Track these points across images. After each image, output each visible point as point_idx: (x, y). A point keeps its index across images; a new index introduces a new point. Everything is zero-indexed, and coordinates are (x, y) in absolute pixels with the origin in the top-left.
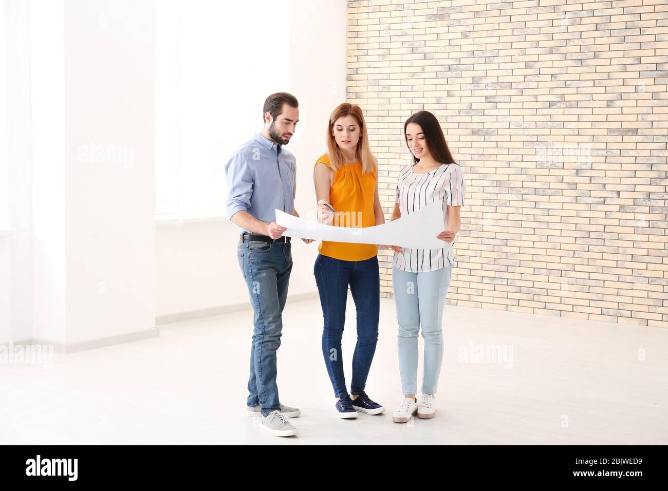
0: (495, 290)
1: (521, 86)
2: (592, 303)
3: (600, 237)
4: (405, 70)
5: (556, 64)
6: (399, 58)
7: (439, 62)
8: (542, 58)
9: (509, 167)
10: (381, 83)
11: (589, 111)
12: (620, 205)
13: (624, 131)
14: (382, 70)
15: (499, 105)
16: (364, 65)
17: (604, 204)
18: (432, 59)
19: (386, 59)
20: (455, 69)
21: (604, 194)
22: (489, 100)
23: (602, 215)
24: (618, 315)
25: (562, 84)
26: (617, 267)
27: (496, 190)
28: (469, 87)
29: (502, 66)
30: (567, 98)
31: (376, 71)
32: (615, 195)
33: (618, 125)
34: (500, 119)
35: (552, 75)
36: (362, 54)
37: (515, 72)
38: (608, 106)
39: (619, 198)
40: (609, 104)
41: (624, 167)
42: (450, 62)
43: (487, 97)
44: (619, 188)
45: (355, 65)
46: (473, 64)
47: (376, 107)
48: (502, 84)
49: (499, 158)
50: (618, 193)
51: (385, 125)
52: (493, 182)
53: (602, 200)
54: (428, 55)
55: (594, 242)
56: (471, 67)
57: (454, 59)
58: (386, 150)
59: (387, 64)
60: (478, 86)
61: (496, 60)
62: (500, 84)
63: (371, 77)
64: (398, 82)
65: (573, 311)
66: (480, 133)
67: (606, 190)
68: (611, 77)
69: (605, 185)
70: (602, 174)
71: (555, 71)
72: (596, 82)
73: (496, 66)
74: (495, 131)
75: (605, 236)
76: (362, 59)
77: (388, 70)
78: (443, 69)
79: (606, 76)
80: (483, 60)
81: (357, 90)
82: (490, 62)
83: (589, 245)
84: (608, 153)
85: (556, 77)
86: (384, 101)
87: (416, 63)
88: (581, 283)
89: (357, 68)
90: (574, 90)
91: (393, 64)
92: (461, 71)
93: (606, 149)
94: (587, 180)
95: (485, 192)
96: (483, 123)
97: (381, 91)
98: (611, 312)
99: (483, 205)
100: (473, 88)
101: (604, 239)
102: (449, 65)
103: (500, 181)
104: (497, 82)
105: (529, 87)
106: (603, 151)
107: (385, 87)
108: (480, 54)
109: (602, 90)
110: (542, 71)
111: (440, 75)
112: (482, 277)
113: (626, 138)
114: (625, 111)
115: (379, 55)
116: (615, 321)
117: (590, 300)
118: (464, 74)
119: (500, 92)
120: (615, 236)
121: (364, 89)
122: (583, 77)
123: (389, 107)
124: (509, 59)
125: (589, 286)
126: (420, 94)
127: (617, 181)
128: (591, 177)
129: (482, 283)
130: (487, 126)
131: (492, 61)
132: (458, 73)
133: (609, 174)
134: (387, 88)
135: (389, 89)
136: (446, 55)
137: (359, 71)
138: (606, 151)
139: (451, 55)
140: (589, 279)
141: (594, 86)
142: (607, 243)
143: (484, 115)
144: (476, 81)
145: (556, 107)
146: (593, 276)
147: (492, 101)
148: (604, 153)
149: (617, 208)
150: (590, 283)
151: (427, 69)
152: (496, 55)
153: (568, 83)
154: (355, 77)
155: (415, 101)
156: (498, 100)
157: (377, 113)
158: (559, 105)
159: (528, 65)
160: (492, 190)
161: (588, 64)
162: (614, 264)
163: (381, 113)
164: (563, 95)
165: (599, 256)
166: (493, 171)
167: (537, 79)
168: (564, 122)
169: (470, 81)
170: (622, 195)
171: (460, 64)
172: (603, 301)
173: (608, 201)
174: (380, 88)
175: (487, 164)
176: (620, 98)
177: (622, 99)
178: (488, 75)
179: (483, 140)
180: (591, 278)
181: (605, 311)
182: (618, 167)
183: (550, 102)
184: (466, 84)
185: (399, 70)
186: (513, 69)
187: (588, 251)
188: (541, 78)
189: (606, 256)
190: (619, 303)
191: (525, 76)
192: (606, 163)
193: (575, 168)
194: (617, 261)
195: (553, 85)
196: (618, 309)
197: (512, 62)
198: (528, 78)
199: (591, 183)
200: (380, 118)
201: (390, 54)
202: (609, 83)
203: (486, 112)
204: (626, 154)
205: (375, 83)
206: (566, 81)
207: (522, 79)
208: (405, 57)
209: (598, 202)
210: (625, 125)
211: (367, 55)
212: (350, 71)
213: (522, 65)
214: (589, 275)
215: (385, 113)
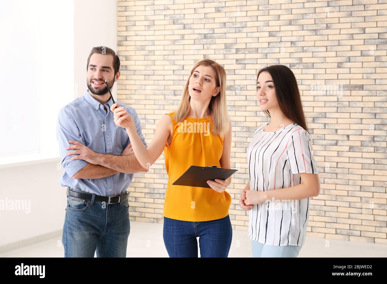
0: (246, 215)
1: (266, 51)
2: (328, 225)
3: (334, 172)
4: (167, 37)
5: (295, 33)
6: (163, 28)
7: (196, 31)
8: (283, 28)
9: (257, 116)
10: (147, 48)
11: (323, 71)
12: (350, 146)
13: (352, 87)
14: (148, 38)
15: (248, 66)
16: (133, 33)
17: (337, 145)
18: (191, 29)
19: (151, 29)
20: (210, 37)
21: (336, 137)
22: (239, 62)
23: (335, 154)
24: (349, 234)
25: (300, 49)
26: (348, 196)
27: (246, 135)
28: (222, 52)
29: (249, 35)
30: (304, 60)
31: (143, 38)
32: (346, 138)
33: (347, 82)
34: (248, 77)
35: (291, 42)
36: (131, 25)
37: (261, 40)
38: (338, 67)
39: (349, 140)
40: (340, 65)
41: (353, 115)
42: (206, 32)
43: (237, 60)
44: (349, 132)
45: (125, 34)
46: (225, 33)
47: (142, 68)
48: (250, 49)
49: (248, 109)
50: (348, 136)
51: (151, 82)
52: (243, 128)
53: (335, 142)
54: (187, 26)
55: (329, 176)
56: (223, 35)
57: (209, 30)
58: (152, 102)
59: (151, 33)
60: (230, 51)
61: (245, 30)
62: (248, 50)
63: (138, 43)
64: (161, 48)
65: (312, 232)
66: (232, 88)
67: (338, 133)
68: (340, 44)
69: (337, 130)
70: (334, 121)
71: (294, 39)
72: (328, 48)
73: (244, 35)
74: (244, 87)
75: (338, 171)
76: (130, 28)
77: (152, 38)
78: (200, 37)
79: (336, 43)
80: (233, 30)
81: (126, 54)
82: (240, 32)
83: (324, 178)
84: (339, 105)
85: (295, 44)
86: (149, 63)
87: (176, 32)
88: (318, 209)
89: (126, 36)
90: (310, 54)
91: (157, 33)
92: (215, 39)
93: (338, 101)
94: (322, 126)
95: (236, 136)
96: (234, 80)
97: (147, 54)
98: (344, 232)
99: (235, 147)
100: (225, 53)
101: (337, 174)
102: (205, 34)
103: (249, 127)
104: (245, 47)
105: (273, 52)
106: (335, 103)
107: (150, 51)
108: (231, 25)
109: (334, 54)
110: (283, 39)
111: (197, 41)
112: (235, 205)
113: (354, 93)
114: (353, 71)
115: (145, 26)
116: (347, 239)
117: (326, 222)
118: (218, 41)
119: (248, 56)
120: (346, 171)
121: (133, 53)
122: (318, 44)
123: (153, 68)
124: (255, 29)
125: (325, 211)
126: (181, 57)
127: (347, 127)
128: (325, 124)
129: (235, 209)
130: (237, 83)
131: (241, 31)
132: (213, 41)
133: (340, 121)
134: (152, 52)
135: (154, 53)
136: (202, 26)
137: (128, 39)
138: (337, 103)
139: (207, 26)
140: (325, 205)
141: (327, 51)
142: (339, 176)
143: (235, 74)
144: (227, 47)
145: (295, 67)
146: (328, 203)
147: (242, 62)
148: (335, 104)
149: (347, 148)
150: (325, 208)
151: (186, 37)
152: (244, 26)
153: (305, 48)
154: (125, 43)
155: (177, 63)
156: (246, 62)
157: (144, 73)
158: (297, 66)
159: (271, 34)
160: (242, 135)
161: (321, 33)
162: (345, 193)
163: (148, 73)
164: (301, 59)
165: (333, 187)
166: (243, 119)
167: (279, 45)
168: (302, 80)
169: (223, 46)
170: (351, 138)
171: (214, 33)
172: (337, 223)
173: (340, 143)
174: (146, 53)
175: (238, 113)
176: (348, 60)
177: (350, 62)
178: (237, 42)
179: (234, 94)
180: (326, 205)
181: (338, 231)
182: (347, 115)
183: (290, 64)
184: (220, 50)
185: (162, 38)
186: (258, 38)
187: (324, 183)
188: (282, 44)
189: (338, 187)
190: (350, 225)
191: (269, 43)
192: (337, 112)
193: (311, 116)
194: (348, 191)
195: (292, 50)
196: (350, 229)
197: (258, 32)
198: (271, 45)
199: (325, 128)
200: (146, 76)
201: (154, 25)
202: (339, 48)
203: (237, 72)
204: (354, 105)
205: (142, 48)
206: (303, 47)
207: (266, 45)
208: (167, 27)
209: (331, 144)
210: (353, 82)
211: (135, 25)
212: (120, 39)
213: (267, 34)
214: (325, 202)
215: (151, 73)
